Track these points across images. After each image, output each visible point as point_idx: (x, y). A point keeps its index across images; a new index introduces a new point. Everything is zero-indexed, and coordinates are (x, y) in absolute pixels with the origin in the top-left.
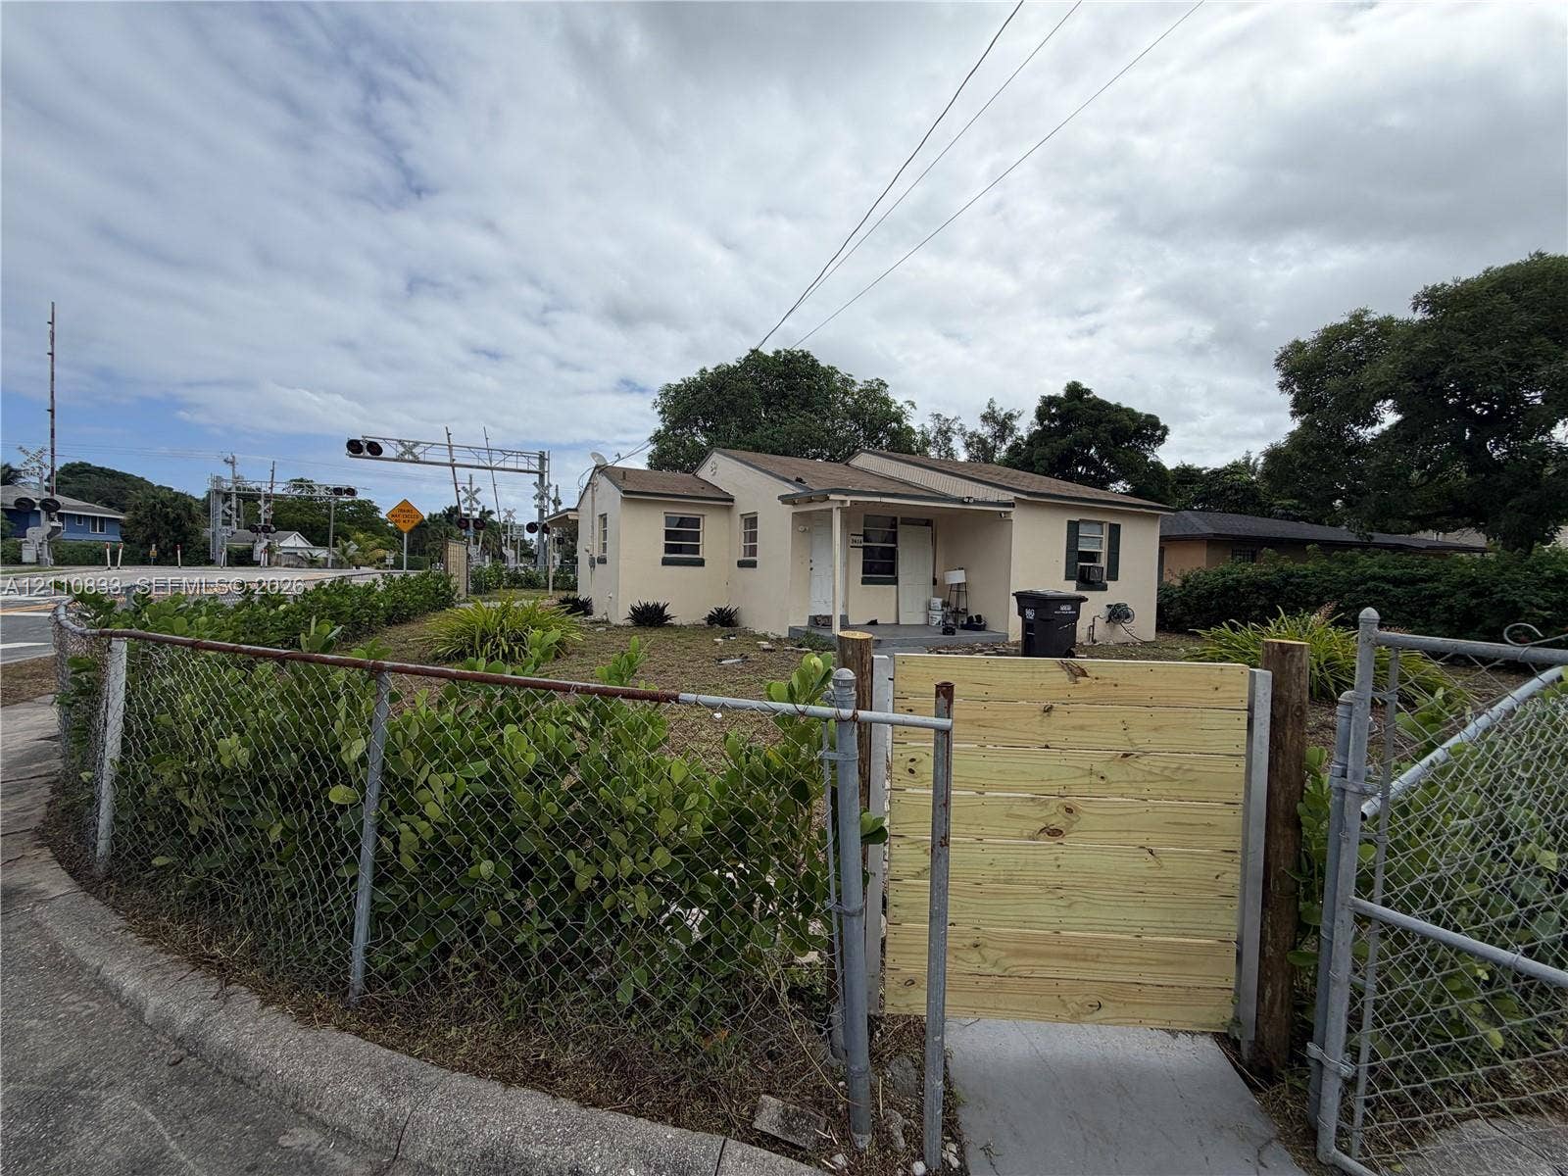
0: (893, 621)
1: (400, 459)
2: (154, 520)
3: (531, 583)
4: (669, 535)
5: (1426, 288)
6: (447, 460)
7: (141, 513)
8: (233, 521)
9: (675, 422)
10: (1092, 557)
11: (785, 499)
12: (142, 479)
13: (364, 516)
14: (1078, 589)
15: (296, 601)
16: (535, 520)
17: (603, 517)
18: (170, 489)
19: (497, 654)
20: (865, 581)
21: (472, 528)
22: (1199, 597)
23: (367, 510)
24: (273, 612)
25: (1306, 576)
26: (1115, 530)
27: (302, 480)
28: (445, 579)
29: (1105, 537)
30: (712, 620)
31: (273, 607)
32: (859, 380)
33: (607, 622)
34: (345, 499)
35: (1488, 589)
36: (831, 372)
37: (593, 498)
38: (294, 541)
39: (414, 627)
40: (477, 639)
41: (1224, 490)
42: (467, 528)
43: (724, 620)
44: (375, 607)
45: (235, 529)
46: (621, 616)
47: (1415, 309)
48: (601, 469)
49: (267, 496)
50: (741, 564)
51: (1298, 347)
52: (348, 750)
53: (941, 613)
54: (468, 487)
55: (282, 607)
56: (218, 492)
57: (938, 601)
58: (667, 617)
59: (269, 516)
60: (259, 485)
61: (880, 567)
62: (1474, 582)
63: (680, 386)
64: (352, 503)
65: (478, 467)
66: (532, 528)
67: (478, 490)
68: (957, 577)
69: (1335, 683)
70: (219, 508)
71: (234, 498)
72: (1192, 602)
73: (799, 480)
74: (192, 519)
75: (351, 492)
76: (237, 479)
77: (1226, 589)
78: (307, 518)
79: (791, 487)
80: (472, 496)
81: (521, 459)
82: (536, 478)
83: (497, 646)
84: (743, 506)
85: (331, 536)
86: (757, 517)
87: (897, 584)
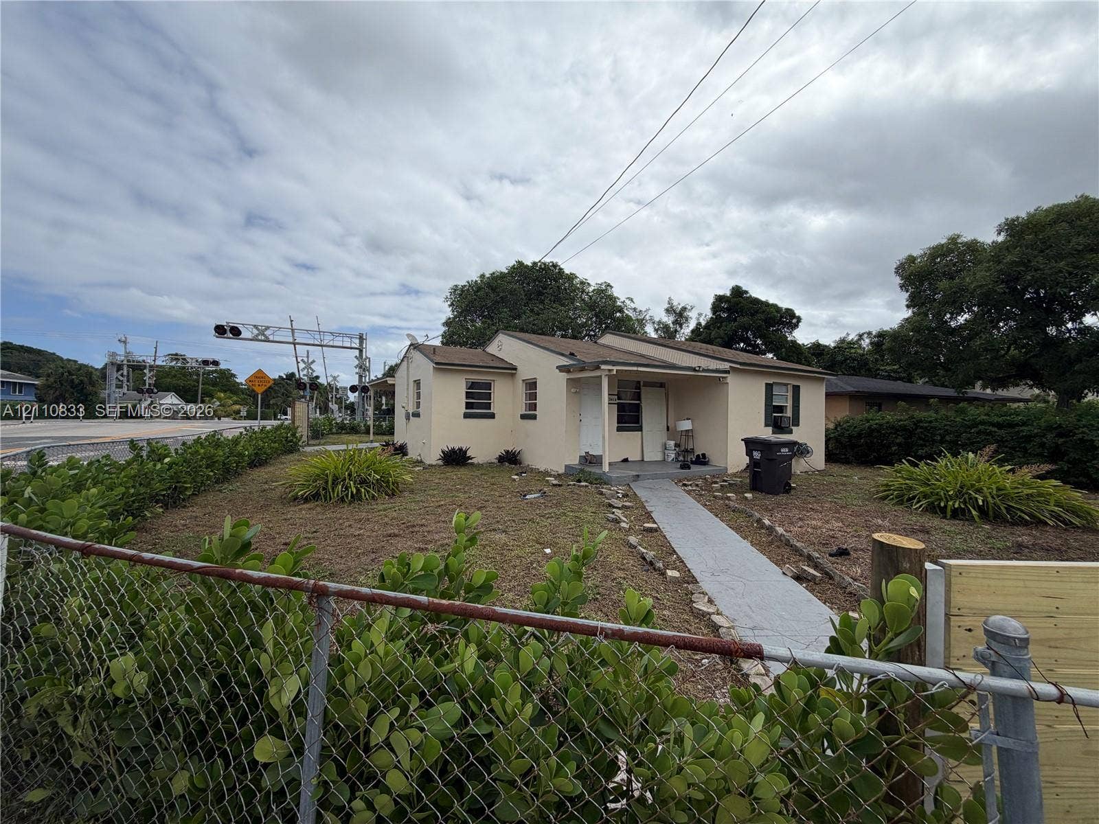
0: (639, 458)
1: (254, 339)
2: (62, 385)
3: (353, 430)
4: (468, 395)
5: (1007, 219)
6: (291, 340)
7: (52, 380)
8: (124, 385)
9: (461, 313)
10: (780, 409)
11: (561, 369)
12: (54, 354)
13: (225, 381)
14: (774, 433)
15: (177, 453)
16: (356, 383)
17: (418, 383)
18: (75, 362)
19: (347, 496)
20: (619, 429)
21: (308, 390)
22: (850, 437)
23: (227, 376)
24: (159, 466)
25: (931, 422)
26: (796, 390)
27: (176, 355)
28: (293, 429)
29: (790, 394)
30: (502, 459)
31: (159, 460)
32: (592, 283)
33: (421, 462)
34: (211, 368)
35: (1071, 431)
36: (571, 277)
37: (408, 368)
38: (171, 400)
39: (271, 469)
40: (330, 483)
41: (846, 359)
42: (304, 389)
43: (510, 459)
44: (241, 455)
45: (125, 390)
46: (433, 457)
47: (999, 234)
48: (415, 346)
49: (151, 366)
50: (523, 417)
51: (911, 259)
52: (279, 692)
53: (674, 452)
54: (306, 359)
55: (167, 460)
56: (112, 364)
57: (672, 443)
58: (470, 458)
59: (152, 382)
60: (145, 358)
61: (629, 418)
62: (1060, 426)
63: (465, 286)
64: (216, 371)
65: (313, 345)
66: (353, 389)
67: (314, 361)
68: (686, 425)
69: (1006, 508)
70: (113, 375)
71: (125, 368)
72: (844, 440)
73: (572, 354)
74: (92, 384)
75: (216, 363)
76: (128, 354)
77: (871, 430)
78: (181, 383)
79: (566, 359)
80: (309, 365)
81: (345, 339)
82: (357, 353)
83: (347, 489)
84: (525, 373)
85: (200, 395)
86: (536, 382)
87: (641, 431)
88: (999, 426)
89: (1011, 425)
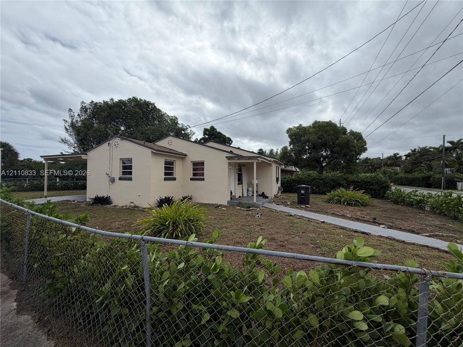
0: (242, 195)
4: (165, 168)
20: (238, 184)
26: (278, 168)
50: (193, 179)
53: (252, 192)
57: (251, 189)
84: (193, 158)
86: (204, 163)
87: (242, 184)
88: (320, 179)
89: (323, 179)
